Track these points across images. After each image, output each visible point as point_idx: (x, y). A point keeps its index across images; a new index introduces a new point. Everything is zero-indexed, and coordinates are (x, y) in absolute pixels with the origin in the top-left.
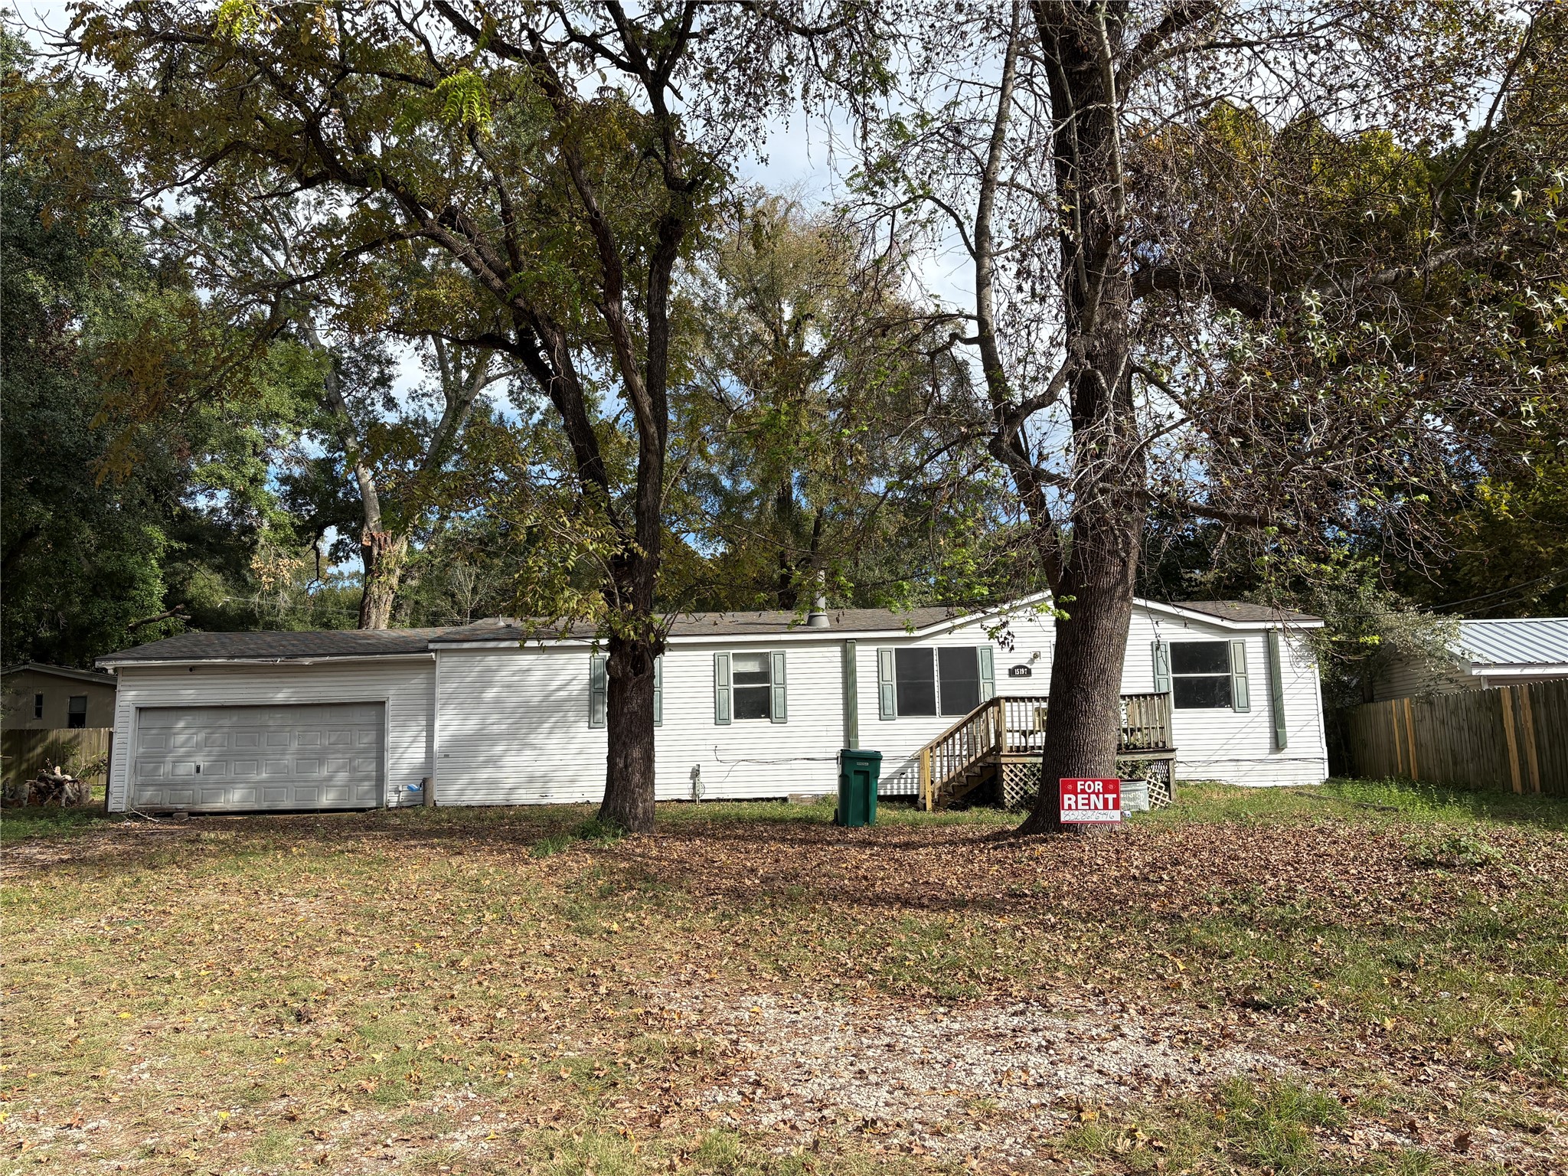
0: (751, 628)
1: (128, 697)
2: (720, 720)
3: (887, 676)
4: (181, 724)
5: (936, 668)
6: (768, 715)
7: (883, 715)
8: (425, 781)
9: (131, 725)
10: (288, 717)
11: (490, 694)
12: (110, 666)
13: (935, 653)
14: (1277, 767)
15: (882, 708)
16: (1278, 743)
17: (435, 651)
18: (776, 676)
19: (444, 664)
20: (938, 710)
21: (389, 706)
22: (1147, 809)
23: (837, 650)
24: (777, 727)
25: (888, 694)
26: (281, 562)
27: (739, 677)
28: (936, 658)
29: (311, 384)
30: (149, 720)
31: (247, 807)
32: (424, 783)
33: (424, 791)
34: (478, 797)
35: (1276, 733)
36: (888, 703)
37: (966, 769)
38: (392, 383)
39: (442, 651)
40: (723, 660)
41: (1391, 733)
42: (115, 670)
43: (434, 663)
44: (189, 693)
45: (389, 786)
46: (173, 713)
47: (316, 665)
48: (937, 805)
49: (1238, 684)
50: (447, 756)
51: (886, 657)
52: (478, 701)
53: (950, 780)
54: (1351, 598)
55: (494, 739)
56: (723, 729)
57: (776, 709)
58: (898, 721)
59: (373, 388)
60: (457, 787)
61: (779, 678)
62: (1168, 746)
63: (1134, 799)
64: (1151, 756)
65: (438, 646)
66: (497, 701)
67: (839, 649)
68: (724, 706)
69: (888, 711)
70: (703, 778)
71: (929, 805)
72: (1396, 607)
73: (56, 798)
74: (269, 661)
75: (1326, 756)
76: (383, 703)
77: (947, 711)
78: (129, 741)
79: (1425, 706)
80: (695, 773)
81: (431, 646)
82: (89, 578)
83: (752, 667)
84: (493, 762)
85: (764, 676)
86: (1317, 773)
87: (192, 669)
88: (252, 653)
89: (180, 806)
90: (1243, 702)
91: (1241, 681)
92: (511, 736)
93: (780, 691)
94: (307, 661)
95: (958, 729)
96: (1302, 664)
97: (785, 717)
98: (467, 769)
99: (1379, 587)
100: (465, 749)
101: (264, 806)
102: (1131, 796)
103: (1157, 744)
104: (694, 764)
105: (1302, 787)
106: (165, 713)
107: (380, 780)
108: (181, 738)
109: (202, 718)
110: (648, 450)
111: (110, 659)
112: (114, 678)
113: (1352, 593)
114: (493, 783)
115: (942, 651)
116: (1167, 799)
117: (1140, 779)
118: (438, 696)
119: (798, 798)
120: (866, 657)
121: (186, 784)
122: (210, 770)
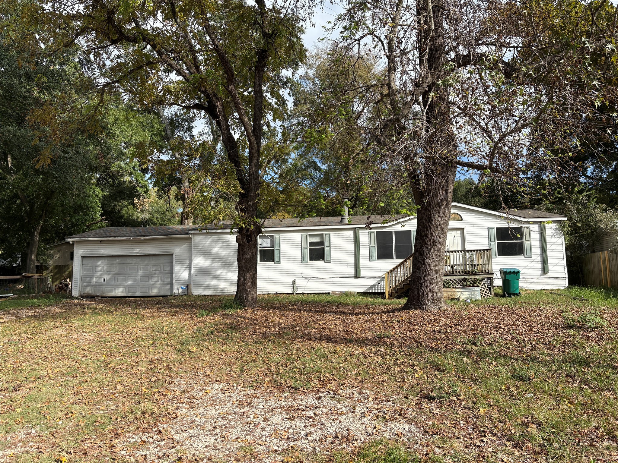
0: (317, 224)
1: (79, 252)
2: (304, 261)
3: (373, 243)
4: (100, 262)
5: (394, 239)
6: (323, 259)
7: (371, 259)
8: (188, 285)
9: (80, 263)
10: (138, 260)
11: (214, 251)
12: (71, 241)
13: (393, 233)
14: (544, 281)
15: (370, 256)
16: (545, 271)
17: (192, 234)
18: (326, 243)
19: (196, 239)
20: (394, 257)
21: (175, 256)
22: (480, 299)
23: (351, 233)
24: (327, 264)
25: (373, 250)
26: (144, 200)
27: (311, 244)
28: (393, 235)
29: (158, 130)
30: (87, 261)
31: (123, 295)
32: (188, 286)
33: (188, 289)
34: (210, 292)
35: (544, 266)
36: (373, 254)
37: (403, 282)
38: (193, 130)
39: (194, 234)
40: (305, 237)
41: (600, 266)
42: (73, 242)
43: (191, 238)
44: (103, 251)
45: (175, 287)
46: (98, 259)
47: (146, 239)
48: (391, 296)
49: (526, 245)
50: (196, 275)
51: (372, 235)
52: (210, 254)
53: (396, 286)
54: (584, 208)
55: (217, 268)
56: (304, 265)
57: (326, 257)
58: (377, 262)
59: (186, 132)
60: (202, 287)
61: (328, 244)
62: (490, 272)
63: (473, 295)
64: (482, 276)
65: (193, 232)
66: (217, 253)
67: (352, 232)
68: (305, 255)
69: (373, 258)
70: (297, 284)
71: (387, 296)
72: (605, 211)
73: (65, 290)
74: (128, 238)
75: (567, 276)
76: (172, 255)
77: (398, 257)
78: (79, 269)
79: (614, 255)
80: (294, 283)
81: (190, 232)
82: (73, 207)
83: (317, 240)
84: (215, 277)
85: (322, 243)
86: (563, 284)
87: (101, 241)
88: (123, 235)
89: (98, 294)
90: (529, 253)
91: (528, 244)
92: (223, 267)
93: (328, 249)
94: (142, 238)
95: (400, 265)
96: (556, 236)
97: (330, 260)
98: (205, 280)
99: (597, 202)
100: (204, 272)
101: (130, 294)
102: (473, 293)
103: (485, 271)
104: (293, 279)
105: (555, 290)
106: (92, 259)
107: (171, 285)
108: (100, 268)
109: (106, 261)
110: (252, 148)
111: (71, 238)
112: (73, 244)
113: (585, 205)
114: (216, 286)
115: (396, 232)
116: (489, 295)
117: (478, 286)
118: (193, 252)
119: (334, 293)
120: (364, 235)
121: (100, 286)
122: (109, 281)
